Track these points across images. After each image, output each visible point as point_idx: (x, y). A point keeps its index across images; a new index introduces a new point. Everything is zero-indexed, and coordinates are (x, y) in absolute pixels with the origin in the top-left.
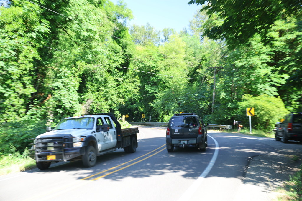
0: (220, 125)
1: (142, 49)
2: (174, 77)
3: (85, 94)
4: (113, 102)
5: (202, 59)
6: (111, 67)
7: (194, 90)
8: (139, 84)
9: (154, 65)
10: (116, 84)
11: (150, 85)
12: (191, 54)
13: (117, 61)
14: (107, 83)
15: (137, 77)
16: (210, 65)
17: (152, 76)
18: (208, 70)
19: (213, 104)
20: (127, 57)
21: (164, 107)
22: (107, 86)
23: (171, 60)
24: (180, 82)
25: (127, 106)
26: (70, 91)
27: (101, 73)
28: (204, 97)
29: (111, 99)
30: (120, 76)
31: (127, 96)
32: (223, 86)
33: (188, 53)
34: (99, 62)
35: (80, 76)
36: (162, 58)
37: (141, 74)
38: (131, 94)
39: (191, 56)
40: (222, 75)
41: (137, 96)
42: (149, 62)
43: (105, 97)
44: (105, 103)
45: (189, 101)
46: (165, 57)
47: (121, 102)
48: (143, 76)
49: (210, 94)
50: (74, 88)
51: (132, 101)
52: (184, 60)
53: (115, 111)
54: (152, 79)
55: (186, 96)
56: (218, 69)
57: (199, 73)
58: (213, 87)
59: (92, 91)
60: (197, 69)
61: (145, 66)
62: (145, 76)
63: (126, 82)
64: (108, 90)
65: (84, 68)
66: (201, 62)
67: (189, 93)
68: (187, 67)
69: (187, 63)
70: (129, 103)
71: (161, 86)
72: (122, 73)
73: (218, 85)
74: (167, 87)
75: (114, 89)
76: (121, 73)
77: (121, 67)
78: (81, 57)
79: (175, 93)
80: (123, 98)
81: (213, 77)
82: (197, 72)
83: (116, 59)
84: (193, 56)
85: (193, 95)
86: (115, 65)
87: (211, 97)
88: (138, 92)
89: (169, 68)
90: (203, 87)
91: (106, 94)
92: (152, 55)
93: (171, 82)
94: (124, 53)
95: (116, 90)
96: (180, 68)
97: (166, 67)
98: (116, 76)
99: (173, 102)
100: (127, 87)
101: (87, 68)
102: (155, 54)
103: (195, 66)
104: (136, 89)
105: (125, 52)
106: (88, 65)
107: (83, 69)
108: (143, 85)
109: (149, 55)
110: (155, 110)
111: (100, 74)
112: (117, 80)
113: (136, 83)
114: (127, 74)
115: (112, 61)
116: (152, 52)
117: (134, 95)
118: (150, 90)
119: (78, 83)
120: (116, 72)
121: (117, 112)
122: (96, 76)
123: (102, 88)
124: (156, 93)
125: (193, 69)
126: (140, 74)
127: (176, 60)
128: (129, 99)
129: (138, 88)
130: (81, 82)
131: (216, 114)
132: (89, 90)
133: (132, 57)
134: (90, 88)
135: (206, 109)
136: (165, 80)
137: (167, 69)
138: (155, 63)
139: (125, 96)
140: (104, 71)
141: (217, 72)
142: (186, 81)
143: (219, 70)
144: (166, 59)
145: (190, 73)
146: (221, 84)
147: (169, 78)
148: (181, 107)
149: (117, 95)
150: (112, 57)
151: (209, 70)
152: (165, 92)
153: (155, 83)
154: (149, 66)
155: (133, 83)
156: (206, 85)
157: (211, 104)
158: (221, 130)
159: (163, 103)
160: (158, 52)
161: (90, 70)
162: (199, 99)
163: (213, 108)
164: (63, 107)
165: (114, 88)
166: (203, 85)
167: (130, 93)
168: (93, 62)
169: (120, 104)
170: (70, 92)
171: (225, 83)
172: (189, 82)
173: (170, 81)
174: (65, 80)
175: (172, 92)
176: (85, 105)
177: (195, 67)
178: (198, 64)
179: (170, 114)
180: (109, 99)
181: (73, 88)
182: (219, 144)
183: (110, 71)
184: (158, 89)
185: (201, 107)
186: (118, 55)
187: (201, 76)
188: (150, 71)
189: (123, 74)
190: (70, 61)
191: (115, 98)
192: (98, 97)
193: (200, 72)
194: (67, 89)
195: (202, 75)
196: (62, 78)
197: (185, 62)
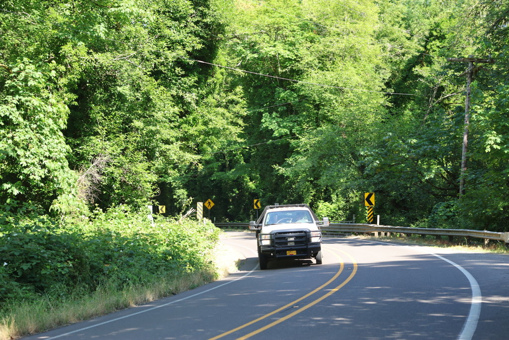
0: (486, 231)
1: (252, 7)
2: (346, 89)
3: (87, 142)
4: (169, 162)
5: (431, 35)
6: (162, 60)
7: (407, 127)
8: (244, 112)
9: (286, 54)
10: (177, 109)
11: (277, 112)
12: (396, 20)
13: (180, 42)
14: (153, 109)
15: (239, 89)
16: (454, 52)
17: (282, 86)
18: (449, 67)
19: (463, 170)
20: (210, 30)
21: (316, 179)
22: (150, 116)
23: (338, 39)
24: (365, 103)
25: (211, 174)
26: (43, 131)
27: (135, 78)
28: (435, 147)
29: (163, 154)
30: (190, 87)
31: (209, 144)
32: (492, 114)
33: (390, 19)
34: (127, 46)
35: (71, 88)
36: (312, 34)
37: (251, 80)
38: (222, 139)
39: (396, 27)
40: (492, 83)
41: (237, 146)
42: (275, 46)
43: (146, 147)
44: (147, 164)
45: (392, 160)
46: (321, 31)
47: (192, 163)
48: (255, 88)
49: (455, 137)
50: (56, 123)
51: (224, 160)
52: (377, 38)
53: (175, 188)
54: (282, 95)
55: (383, 145)
56: (480, 64)
57: (421, 77)
58: (464, 117)
59: (108, 133)
60: (414, 66)
61: (262, 59)
62: (260, 87)
63: (207, 105)
64: (153, 128)
65: (82, 62)
66: (427, 42)
67: (390, 137)
68: (385, 60)
69: (384, 49)
70: (216, 165)
71: (309, 116)
72: (196, 79)
73: (479, 111)
74: (325, 118)
75: (172, 125)
76: (192, 80)
77: (192, 62)
78: (76, 33)
79: (350, 135)
80: (199, 152)
81: (462, 88)
82: (415, 73)
83: (178, 38)
84: (403, 25)
85: (404, 141)
86: (174, 54)
87: (456, 149)
88: (240, 136)
89: (333, 63)
90: (432, 119)
91: (150, 141)
92: (282, 25)
93: (337, 104)
94: (199, 19)
95: (179, 127)
96: (364, 62)
97: (325, 61)
98: (179, 89)
99: (343, 162)
100: (211, 120)
101: (93, 64)
102: (290, 22)
103: (410, 56)
104: (236, 124)
105: (203, 15)
106: (97, 56)
107: (80, 66)
108: (254, 113)
109: (274, 23)
110: (290, 187)
111: (130, 80)
112: (179, 100)
113: (237, 108)
114: (209, 81)
115: (163, 43)
116: (282, 17)
117: (230, 143)
118: (277, 127)
119: (66, 106)
120: (178, 76)
121: (182, 193)
122: (121, 86)
123: (137, 123)
124: (293, 136)
125: (402, 67)
126: (246, 82)
127: (353, 39)
128: (216, 155)
129: (240, 122)
130: (76, 103)
131: (471, 198)
132: (100, 127)
133: (223, 32)
134: (101, 124)
135: (441, 182)
136: (321, 98)
137: (325, 65)
138: (291, 48)
139: (205, 146)
140: (141, 73)
141: (474, 74)
142: (382, 101)
143: (481, 67)
144: (324, 36)
145: (394, 76)
146: (488, 109)
147: (331, 93)
148: (368, 176)
149: (179, 143)
150: (167, 32)
151: (451, 69)
152: (321, 132)
153: (292, 106)
154: (274, 56)
155: (226, 107)
156: (443, 113)
157: (456, 170)
158: (489, 245)
159: (313, 166)
160: (298, 16)
161: (101, 68)
162: (421, 152)
163: (462, 182)
164: (21, 177)
165: (171, 121)
166: (431, 112)
167: (218, 138)
168: (109, 45)
169: (190, 168)
170: (42, 134)
171: (499, 105)
172: (390, 105)
173: (334, 101)
174: (29, 98)
175: (339, 134)
176: (88, 172)
177: (409, 60)
178: (418, 51)
179: (334, 197)
180: (157, 154)
181: (50, 121)
182: (481, 288)
183: (161, 72)
184: (298, 125)
185: (427, 178)
186: (182, 25)
187: (427, 87)
188: (276, 72)
189: (196, 82)
190: (42, 42)
191: (174, 151)
192: (126, 148)
193: (425, 74)
194: (34, 126)
195: (432, 81)
196: (20, 95)
197: (378, 47)
